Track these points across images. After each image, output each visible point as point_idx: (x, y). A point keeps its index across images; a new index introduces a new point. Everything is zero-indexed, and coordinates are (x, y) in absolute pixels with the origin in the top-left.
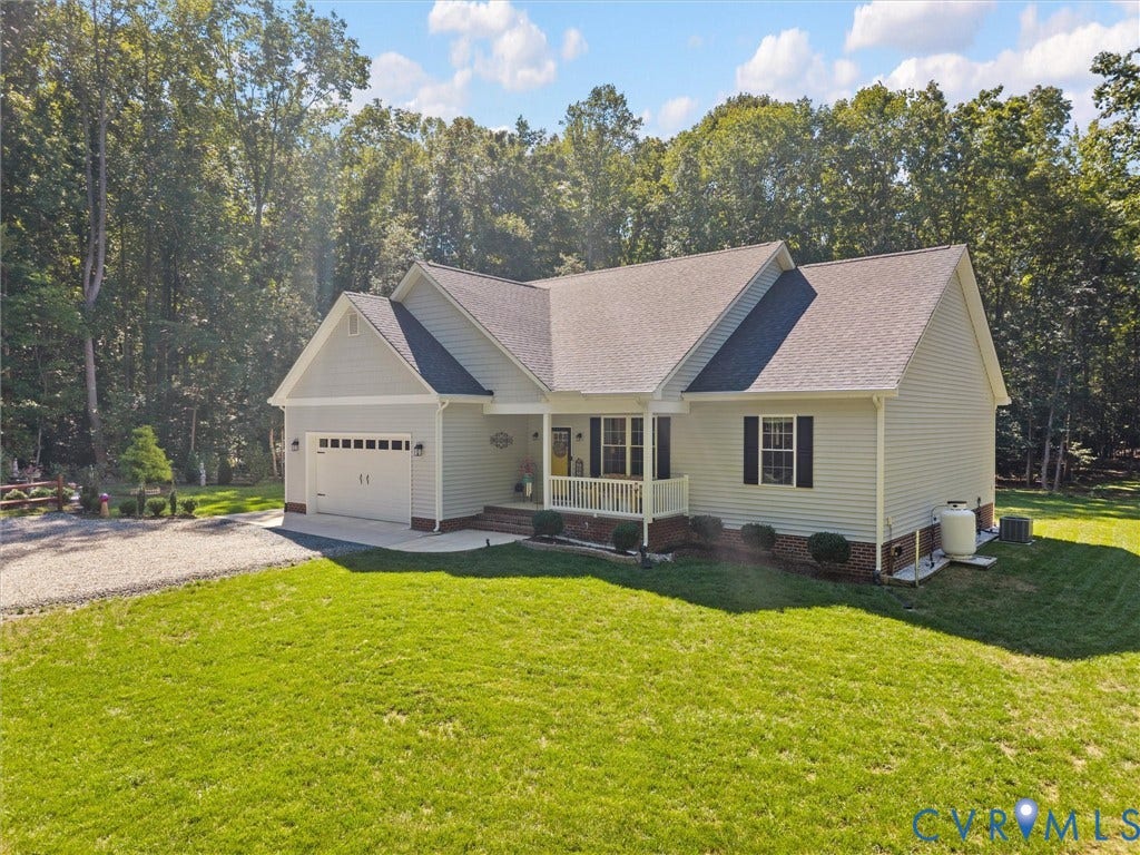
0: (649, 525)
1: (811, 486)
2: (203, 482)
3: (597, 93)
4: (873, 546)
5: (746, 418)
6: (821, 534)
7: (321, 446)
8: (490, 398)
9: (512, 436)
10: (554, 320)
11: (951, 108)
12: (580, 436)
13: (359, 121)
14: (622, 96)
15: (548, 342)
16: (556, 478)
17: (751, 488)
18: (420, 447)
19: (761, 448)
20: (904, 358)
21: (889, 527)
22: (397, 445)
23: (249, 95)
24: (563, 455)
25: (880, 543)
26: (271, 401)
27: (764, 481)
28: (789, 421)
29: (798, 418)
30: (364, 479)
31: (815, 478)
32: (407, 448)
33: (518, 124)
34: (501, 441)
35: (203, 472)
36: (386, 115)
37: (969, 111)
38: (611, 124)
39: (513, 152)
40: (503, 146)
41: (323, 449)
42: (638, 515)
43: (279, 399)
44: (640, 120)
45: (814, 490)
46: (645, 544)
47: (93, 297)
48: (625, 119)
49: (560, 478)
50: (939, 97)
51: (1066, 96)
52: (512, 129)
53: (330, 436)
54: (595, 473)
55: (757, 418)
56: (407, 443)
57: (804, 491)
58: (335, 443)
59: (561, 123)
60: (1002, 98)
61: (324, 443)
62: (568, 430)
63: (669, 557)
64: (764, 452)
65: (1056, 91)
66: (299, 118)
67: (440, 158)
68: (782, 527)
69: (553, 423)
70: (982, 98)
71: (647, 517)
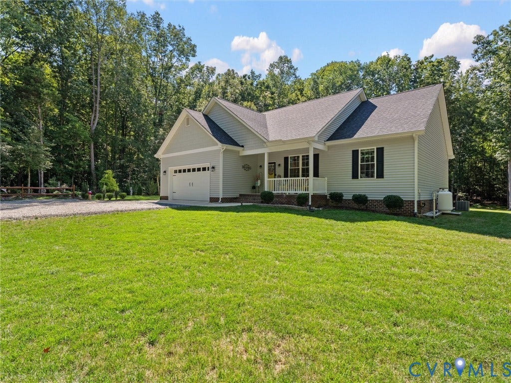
0: (312, 196)
1: (383, 178)
2: (131, 194)
3: (281, 58)
4: (413, 202)
5: (353, 151)
6: (390, 196)
7: (175, 173)
8: (242, 148)
9: (251, 165)
10: (268, 122)
11: (414, 62)
12: (279, 165)
13: (193, 70)
14: (290, 59)
15: (266, 127)
16: (270, 179)
17: (355, 181)
18: (213, 168)
19: (360, 163)
20: (426, 120)
21: (419, 194)
22: (204, 169)
23: (153, 60)
24: (272, 174)
25: (416, 200)
26: (156, 156)
27: (361, 177)
28: (372, 150)
29: (377, 149)
30: (191, 184)
31: (385, 174)
32: (208, 170)
33: (251, 72)
34: (246, 168)
35: (131, 191)
36: (203, 67)
37: (422, 63)
38: (286, 69)
39: (249, 81)
40: (246, 80)
41: (175, 174)
42: (307, 192)
43: (159, 155)
44: (297, 68)
45: (385, 179)
46: (310, 204)
47: (94, 128)
48: (291, 67)
49: (272, 179)
50: (409, 59)
51: (458, 60)
52: (249, 74)
53: (178, 168)
54: (286, 176)
55: (358, 151)
56: (208, 168)
57: (380, 180)
58: (180, 171)
59: (267, 70)
60: (433, 59)
61: (176, 172)
62: (275, 163)
63: (321, 209)
64: (361, 165)
65: (454, 58)
66: (170, 68)
67: (223, 84)
68: (371, 196)
69: (269, 161)
70: (425, 60)
71: (311, 192)
